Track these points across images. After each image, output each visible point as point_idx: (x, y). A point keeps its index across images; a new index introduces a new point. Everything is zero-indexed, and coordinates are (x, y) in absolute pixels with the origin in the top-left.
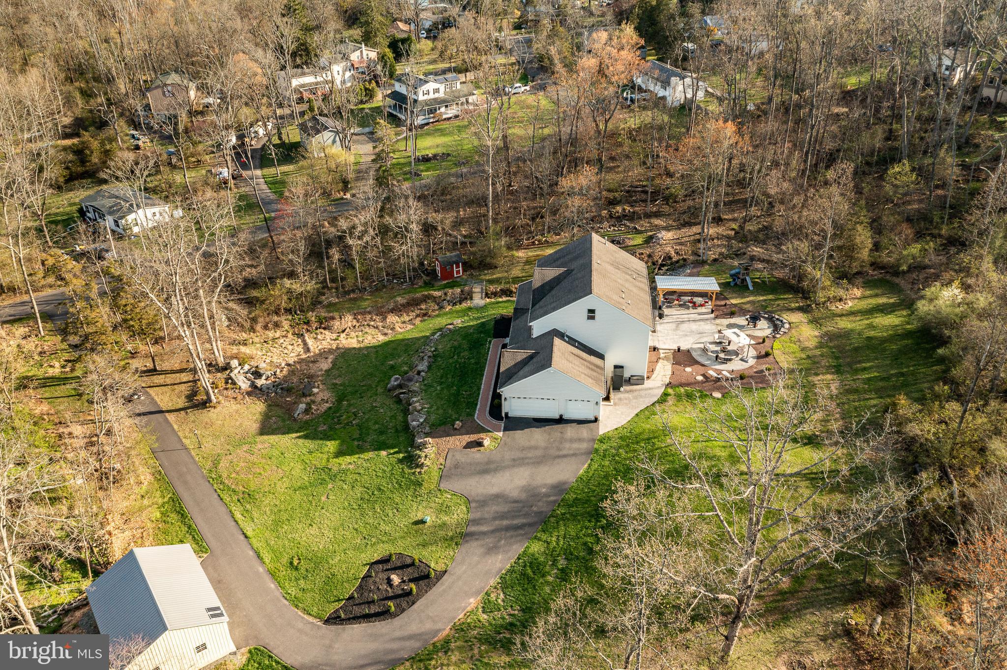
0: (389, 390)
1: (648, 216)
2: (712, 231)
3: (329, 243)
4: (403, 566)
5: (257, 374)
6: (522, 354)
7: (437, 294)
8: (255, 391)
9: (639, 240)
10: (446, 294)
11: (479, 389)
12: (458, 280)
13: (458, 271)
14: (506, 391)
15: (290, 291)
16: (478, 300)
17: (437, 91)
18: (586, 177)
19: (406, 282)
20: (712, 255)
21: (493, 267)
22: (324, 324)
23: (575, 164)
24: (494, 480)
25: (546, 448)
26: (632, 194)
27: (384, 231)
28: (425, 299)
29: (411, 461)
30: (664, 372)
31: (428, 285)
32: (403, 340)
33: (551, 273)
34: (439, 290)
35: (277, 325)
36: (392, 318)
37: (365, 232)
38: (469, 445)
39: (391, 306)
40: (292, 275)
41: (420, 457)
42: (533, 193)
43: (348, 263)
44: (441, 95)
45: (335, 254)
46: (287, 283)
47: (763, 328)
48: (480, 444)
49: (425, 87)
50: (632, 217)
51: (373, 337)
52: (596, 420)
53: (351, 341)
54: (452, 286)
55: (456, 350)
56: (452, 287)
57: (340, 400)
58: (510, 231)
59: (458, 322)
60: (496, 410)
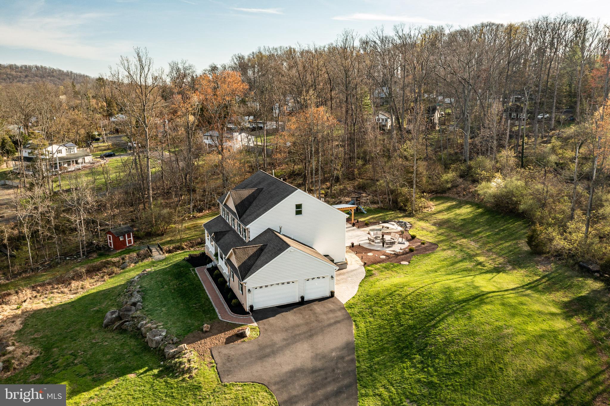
0: (107, 326)
6: (252, 249)
7: (115, 260)
10: (123, 259)
11: (208, 299)
12: (131, 248)
13: (130, 241)
14: (249, 282)
16: (157, 255)
19: (80, 257)
24: (278, 360)
25: (307, 324)
28: (105, 265)
29: (172, 371)
31: (103, 255)
32: (98, 292)
33: (246, 192)
34: (116, 257)
36: (76, 283)
38: (229, 341)
39: (72, 274)
41: (181, 363)
48: (242, 335)
51: (62, 298)
52: (332, 294)
53: (37, 306)
56: (129, 253)
57: (47, 349)
60: (238, 308)
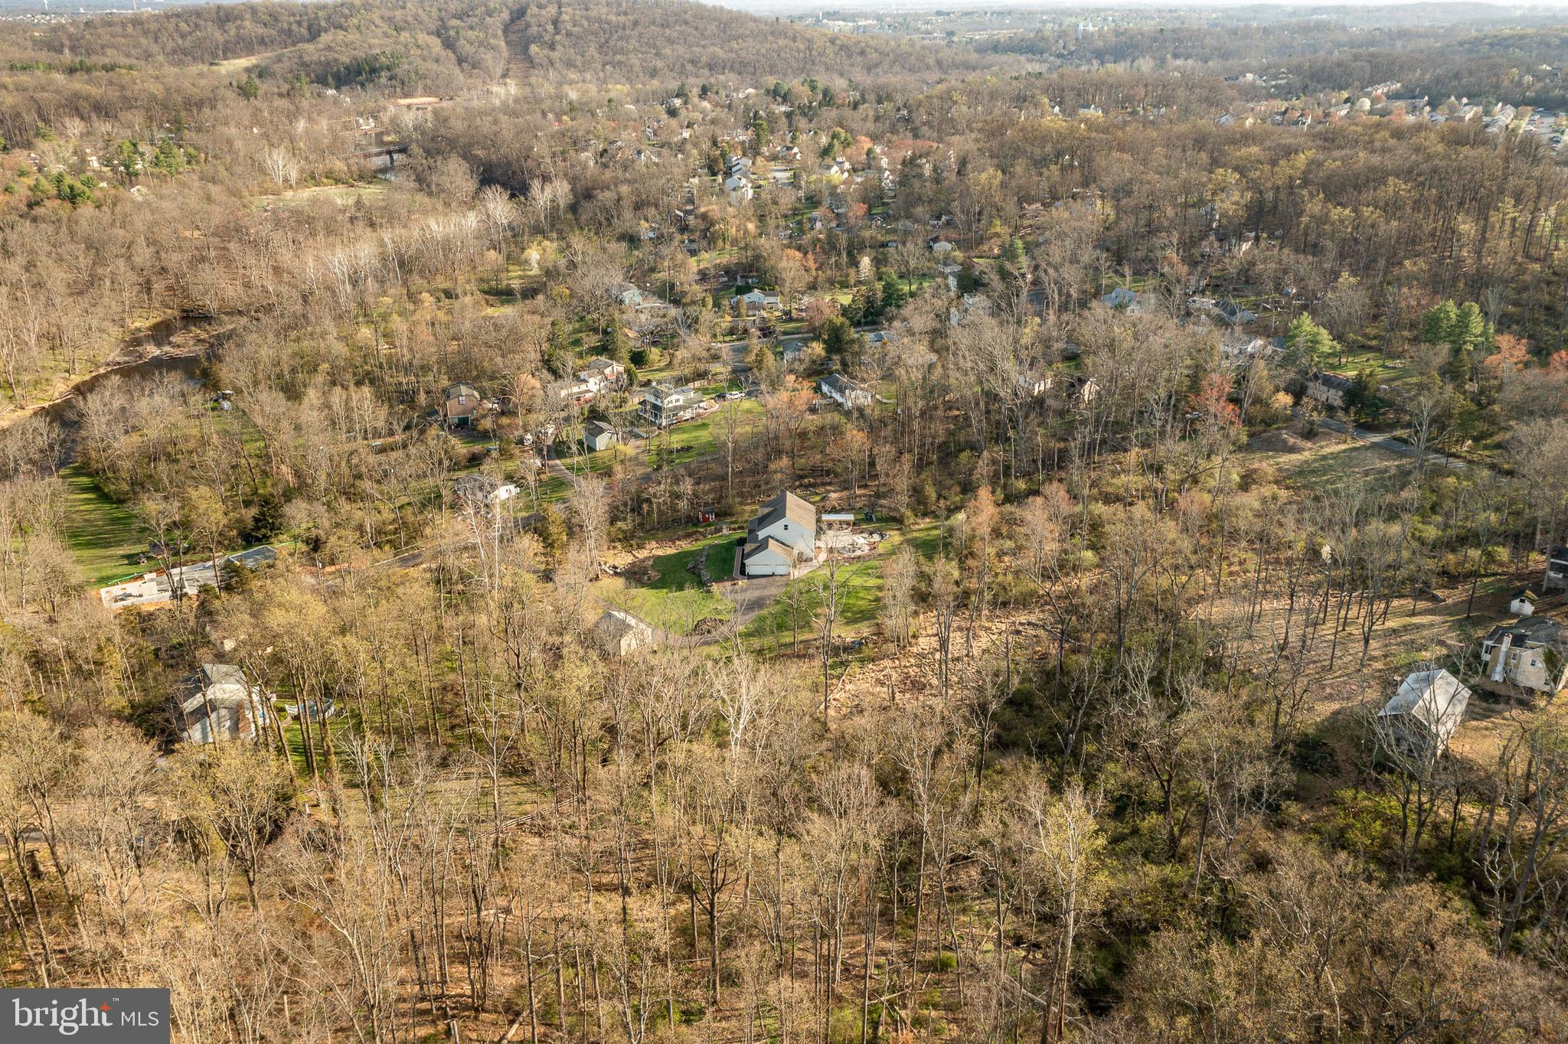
1: (824, 484)
2: (859, 492)
4: (711, 621)
5: (615, 567)
6: (754, 546)
7: (702, 529)
8: (616, 574)
9: (818, 498)
10: (707, 529)
11: (735, 562)
12: (713, 522)
13: (712, 517)
14: (747, 562)
15: (621, 529)
16: (725, 531)
17: (678, 400)
18: (785, 462)
19: (683, 524)
20: (858, 505)
21: (731, 515)
22: (640, 547)
23: (779, 453)
24: (744, 594)
25: (767, 586)
26: (814, 471)
28: (695, 532)
30: (823, 557)
32: (687, 551)
33: (766, 510)
35: (615, 548)
36: (678, 543)
37: (662, 495)
38: (731, 586)
39: (678, 538)
40: (622, 519)
41: (711, 590)
42: (753, 472)
43: (652, 513)
44: (681, 403)
45: (645, 507)
46: (620, 524)
47: (876, 537)
48: (736, 585)
49: (668, 399)
50: (813, 485)
51: (671, 551)
52: (789, 575)
53: (660, 553)
54: (709, 525)
55: (718, 552)
57: (664, 574)
58: (741, 494)
59: (716, 543)
60: (743, 572)
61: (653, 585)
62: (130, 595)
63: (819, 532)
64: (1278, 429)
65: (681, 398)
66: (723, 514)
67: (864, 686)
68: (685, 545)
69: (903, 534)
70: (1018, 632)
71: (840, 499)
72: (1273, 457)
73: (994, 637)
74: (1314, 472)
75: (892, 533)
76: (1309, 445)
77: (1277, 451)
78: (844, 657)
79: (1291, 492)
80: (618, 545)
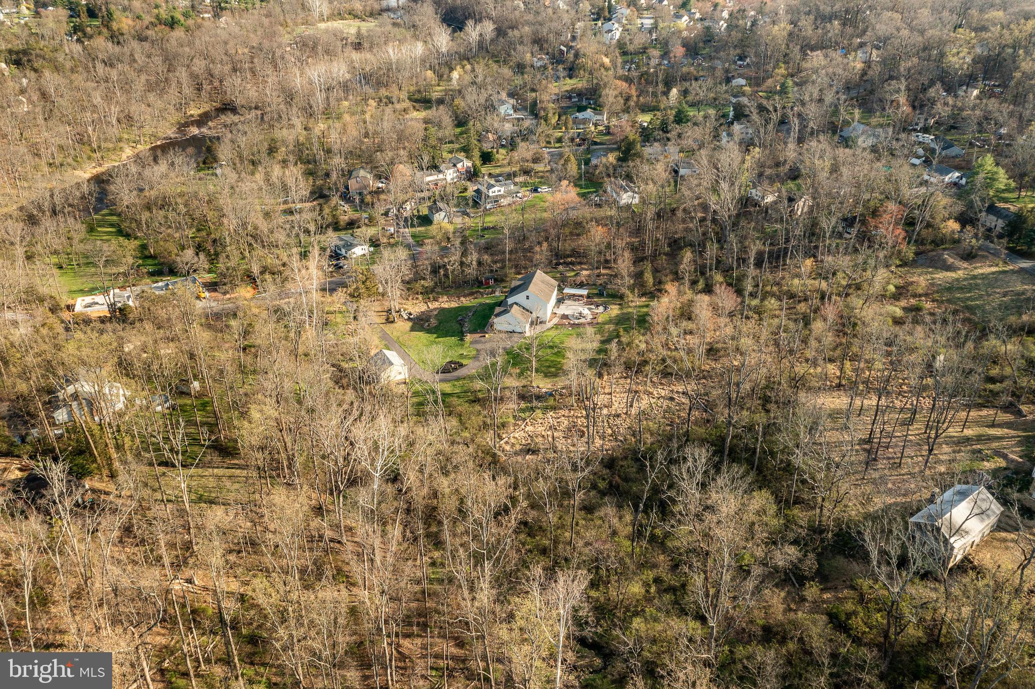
0: (457, 321)
2: (603, 271)
3: (439, 267)
4: (455, 363)
5: (410, 314)
6: (504, 308)
7: (482, 290)
8: (409, 319)
9: (572, 274)
10: (485, 291)
12: (491, 286)
13: (491, 282)
14: (495, 321)
15: (423, 286)
16: (497, 294)
17: (500, 191)
19: (470, 285)
20: (597, 283)
21: (505, 281)
22: (436, 300)
27: (462, 264)
29: (462, 340)
30: (555, 321)
31: (479, 287)
32: (465, 306)
33: (520, 283)
35: (417, 299)
36: (462, 299)
37: (454, 264)
38: (481, 336)
39: (463, 294)
40: (424, 279)
41: (465, 339)
43: (446, 276)
44: (502, 193)
45: (442, 272)
46: (422, 282)
47: (600, 309)
48: (484, 336)
49: (493, 189)
50: (572, 263)
51: (454, 305)
52: (524, 333)
53: (446, 306)
54: (488, 288)
55: (484, 310)
57: (440, 323)
59: (488, 301)
60: (491, 327)
61: (429, 331)
62: (97, 303)
63: (560, 301)
64: (944, 249)
65: (502, 189)
66: (499, 280)
67: (540, 429)
68: (466, 302)
69: (621, 309)
70: (672, 399)
71: (589, 276)
72: (930, 273)
73: (653, 401)
74: (961, 289)
75: (613, 307)
76: (965, 265)
77: (937, 268)
78: (535, 403)
79: (936, 304)
80: (420, 297)
